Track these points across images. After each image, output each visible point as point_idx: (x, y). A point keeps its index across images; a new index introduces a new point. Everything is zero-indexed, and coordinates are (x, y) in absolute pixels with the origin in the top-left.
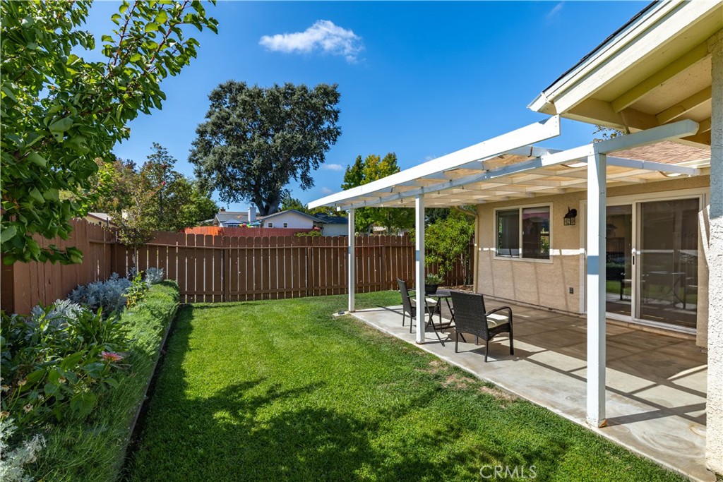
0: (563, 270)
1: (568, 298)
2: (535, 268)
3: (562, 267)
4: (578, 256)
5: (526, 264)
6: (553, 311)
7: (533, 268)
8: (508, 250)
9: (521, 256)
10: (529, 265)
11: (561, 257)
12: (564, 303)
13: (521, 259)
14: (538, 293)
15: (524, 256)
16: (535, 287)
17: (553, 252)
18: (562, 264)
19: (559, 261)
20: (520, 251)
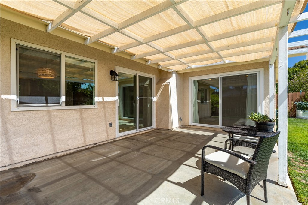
0: (105, 112)
1: (109, 131)
2: (81, 114)
3: (105, 110)
4: (115, 101)
5: (70, 111)
6: (97, 144)
7: (79, 114)
8: (44, 98)
9: (64, 104)
10: (73, 112)
11: (103, 103)
12: (106, 135)
13: (64, 107)
14: (84, 135)
15: (68, 103)
16: (81, 131)
17: (97, 99)
18: (104, 107)
19: (102, 106)
20: (63, 99)
